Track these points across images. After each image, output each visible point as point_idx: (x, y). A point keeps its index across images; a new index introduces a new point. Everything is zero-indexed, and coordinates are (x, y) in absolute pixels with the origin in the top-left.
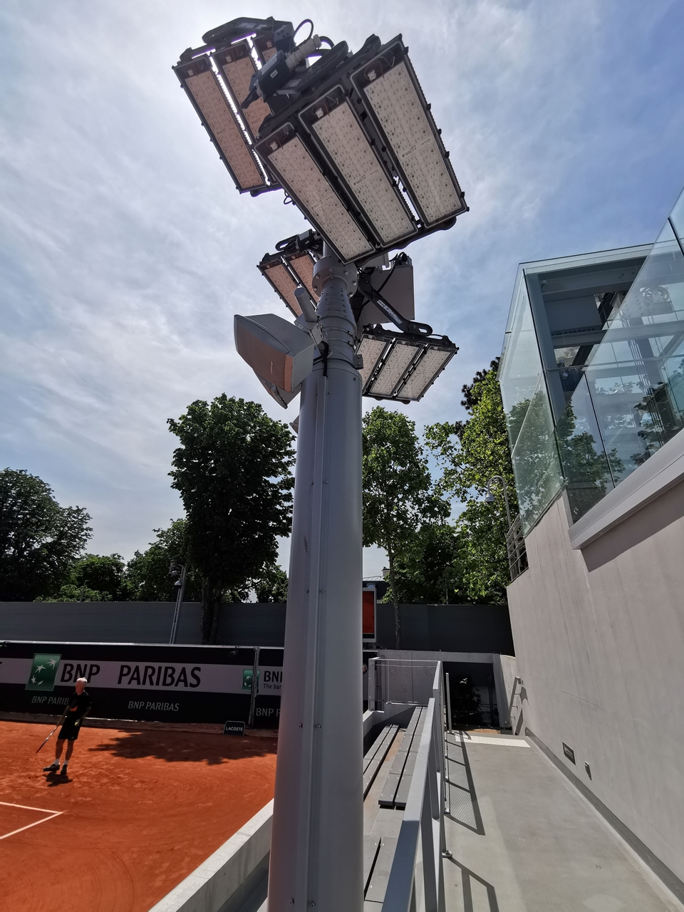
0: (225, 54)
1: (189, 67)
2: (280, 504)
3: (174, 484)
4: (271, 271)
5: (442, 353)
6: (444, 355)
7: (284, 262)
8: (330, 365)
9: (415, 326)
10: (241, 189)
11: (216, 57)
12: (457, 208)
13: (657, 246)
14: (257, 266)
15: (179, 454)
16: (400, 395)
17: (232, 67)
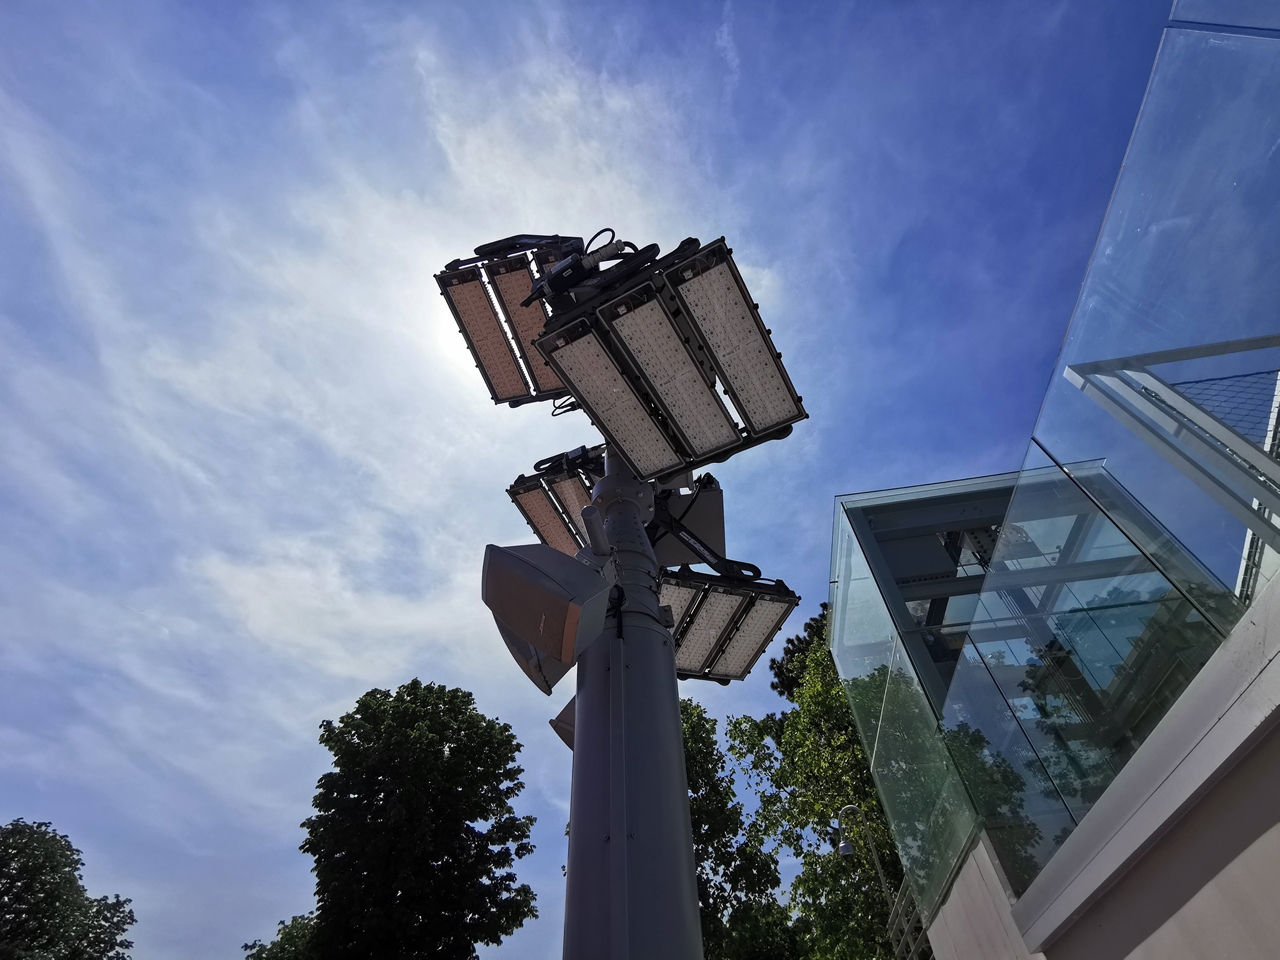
0: (498, 265)
1: (453, 279)
2: (488, 873)
3: (307, 842)
4: (524, 497)
5: (777, 604)
6: (779, 607)
7: (544, 485)
8: (627, 621)
9: (736, 567)
10: (497, 399)
11: (487, 268)
12: (792, 414)
13: (1024, 474)
14: (507, 490)
15: (327, 781)
16: (715, 671)
17: (505, 279)
